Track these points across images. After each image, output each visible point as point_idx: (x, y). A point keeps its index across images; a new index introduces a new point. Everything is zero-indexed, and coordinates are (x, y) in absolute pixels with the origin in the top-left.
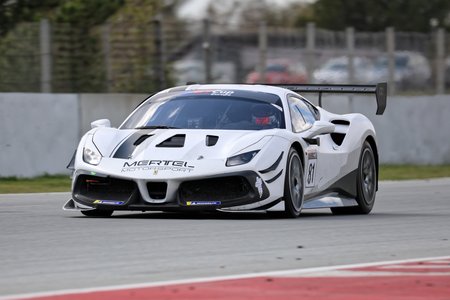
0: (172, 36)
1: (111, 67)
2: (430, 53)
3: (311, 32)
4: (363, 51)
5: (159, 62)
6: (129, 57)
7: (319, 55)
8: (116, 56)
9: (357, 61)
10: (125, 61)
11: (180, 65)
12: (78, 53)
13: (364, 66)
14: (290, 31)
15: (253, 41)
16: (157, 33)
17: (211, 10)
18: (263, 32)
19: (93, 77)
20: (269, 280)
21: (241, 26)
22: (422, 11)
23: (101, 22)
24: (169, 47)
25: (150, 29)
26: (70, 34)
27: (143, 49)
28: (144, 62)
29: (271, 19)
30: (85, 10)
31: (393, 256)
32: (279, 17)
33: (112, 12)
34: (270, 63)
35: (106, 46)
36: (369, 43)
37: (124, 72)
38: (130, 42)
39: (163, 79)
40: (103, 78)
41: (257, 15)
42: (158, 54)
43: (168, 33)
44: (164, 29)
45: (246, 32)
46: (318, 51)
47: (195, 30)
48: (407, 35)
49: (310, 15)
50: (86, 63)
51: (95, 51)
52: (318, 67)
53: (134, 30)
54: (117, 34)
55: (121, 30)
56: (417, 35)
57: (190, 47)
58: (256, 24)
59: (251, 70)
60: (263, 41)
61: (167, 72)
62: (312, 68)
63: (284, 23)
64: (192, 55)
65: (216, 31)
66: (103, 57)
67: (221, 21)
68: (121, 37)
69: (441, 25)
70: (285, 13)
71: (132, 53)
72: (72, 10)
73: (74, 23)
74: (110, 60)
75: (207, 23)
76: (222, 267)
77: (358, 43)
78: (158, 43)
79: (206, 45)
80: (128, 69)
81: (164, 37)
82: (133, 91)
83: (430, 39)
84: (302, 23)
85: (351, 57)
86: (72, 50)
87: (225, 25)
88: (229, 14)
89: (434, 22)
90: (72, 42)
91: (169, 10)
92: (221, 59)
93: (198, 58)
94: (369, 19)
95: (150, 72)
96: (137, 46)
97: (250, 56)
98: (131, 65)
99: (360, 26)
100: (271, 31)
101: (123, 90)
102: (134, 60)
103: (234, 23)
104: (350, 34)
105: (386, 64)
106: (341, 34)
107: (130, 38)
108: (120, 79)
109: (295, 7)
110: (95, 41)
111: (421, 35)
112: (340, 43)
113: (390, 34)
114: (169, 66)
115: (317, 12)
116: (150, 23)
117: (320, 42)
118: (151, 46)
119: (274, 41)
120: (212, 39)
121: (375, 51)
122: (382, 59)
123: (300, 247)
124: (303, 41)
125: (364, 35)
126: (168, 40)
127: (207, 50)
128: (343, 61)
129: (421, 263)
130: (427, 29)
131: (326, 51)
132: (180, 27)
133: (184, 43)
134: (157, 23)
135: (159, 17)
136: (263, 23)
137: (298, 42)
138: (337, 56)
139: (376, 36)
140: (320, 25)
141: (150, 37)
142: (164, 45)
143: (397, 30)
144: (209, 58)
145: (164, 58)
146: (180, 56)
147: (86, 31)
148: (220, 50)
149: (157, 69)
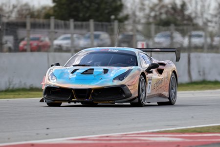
2: (111, 32)
3: (52, 21)
4: (78, 31)
7: (56, 33)
9: (75, 36)
13: (79, 38)
14: (41, 21)
15: (24, 25)
17: (1, 9)
18: (29, 21)
20: (32, 145)
21: (17, 18)
22: (107, 11)
29: (32, 14)
31: (94, 133)
32: (36, 14)
34: (32, 36)
36: (81, 27)
45: (20, 21)
46: (56, 30)
48: (100, 23)
49: (51, 12)
52: (56, 39)
56: (104, 23)
58: (25, 17)
59: (23, 39)
60: (28, 25)
62: (52, 40)
63: (38, 16)
65: (5, 20)
67: (7, 15)
69: (116, 19)
70: (39, 11)
76: (9, 139)
77: (76, 27)
83: (111, 25)
84: (48, 16)
85: (72, 34)
87: (9, 17)
88: (11, 12)
89: (113, 17)
92: (7, 34)
94: (81, 15)
97: (22, 33)
99: (77, 19)
100: (32, 20)
103: (14, 16)
104: (72, 23)
105: (89, 37)
106: (67, 22)
109: (44, 8)
111: (107, 23)
112: (67, 27)
113: (92, 23)
115: (55, 11)
117: (57, 26)
119: (34, 26)
120: (3, 24)
121: (84, 31)
122: (87, 35)
123: (48, 129)
124: (49, 26)
125: (79, 23)
128: (69, 35)
129: (107, 137)
130: (109, 20)
131: (60, 31)
136: (29, 16)
137: (46, 26)
138: (65, 33)
139: (84, 23)
140: (57, 17)
143: (95, 21)
148: (6, 30)
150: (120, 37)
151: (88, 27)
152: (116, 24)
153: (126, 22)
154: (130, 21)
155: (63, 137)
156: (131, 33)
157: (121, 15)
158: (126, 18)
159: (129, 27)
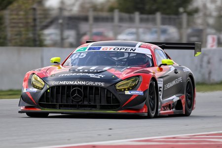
0: (42, 16)
1: (9, 33)
2: (179, 26)
3: (116, 14)
4: (144, 25)
5: (35, 30)
6: (20, 27)
7: (120, 27)
8: (13, 27)
9: (141, 30)
10: (17, 29)
11: (47, 32)
13: (144, 33)
14: (105, 14)
15: (86, 19)
16: (34, 14)
17: (62, 3)
18: (91, 15)
20: (94, 146)
21: (79, 11)
22: (174, 3)
23: (4, 8)
24: (41, 22)
25: (31, 12)
27: (27, 23)
29: (95, 8)
31: (160, 134)
32: (99, 7)
33: (10, 3)
34: (95, 30)
35: (7, 22)
36: (147, 20)
37: (17, 35)
38: (20, 19)
39: (37, 39)
40: (5, 38)
41: (88, 6)
42: (35, 26)
43: (40, 14)
44: (38, 12)
46: (121, 24)
47: (54, 13)
48: (167, 16)
49: (116, 5)
51: (1, 24)
52: (120, 33)
53: (22, 13)
55: (14, 12)
56: (173, 17)
57: (52, 22)
58: (87, 10)
59: (85, 34)
60: (91, 19)
61: (39, 35)
62: (116, 34)
63: (102, 10)
64: (53, 26)
65: (66, 14)
66: (5, 27)
67: (68, 8)
68: (15, 17)
69: (185, 12)
70: (102, 4)
71: (21, 25)
74: (9, 29)
75: (61, 9)
76: (69, 140)
77: (142, 20)
78: (35, 20)
79: (60, 21)
80: (19, 34)
81: (38, 17)
82: (21, 46)
83: (179, 18)
84: (111, 10)
85: (138, 28)
87: (71, 10)
88: (73, 5)
89: (181, 10)
91: (40, 2)
92: (69, 28)
93: (56, 28)
94: (147, 7)
95: (31, 35)
96: (24, 21)
97: (84, 27)
98: (20, 31)
99: (142, 11)
100: (96, 14)
101: (16, 45)
102: (22, 29)
103: (75, 10)
104: (137, 16)
105: (156, 32)
106: (132, 15)
107: (21, 17)
108: (15, 39)
111: (175, 17)
112: (131, 20)
113: (158, 16)
114: (41, 32)
115: (119, 4)
116: (30, 9)
117: (121, 20)
118: (30, 21)
119: (97, 19)
120: (64, 18)
121: (150, 25)
122: (154, 29)
123: (111, 129)
124: (112, 19)
125: (145, 16)
126: (40, 18)
127: (61, 24)
128: (134, 30)
129: (174, 138)
130: (177, 13)
131: (125, 25)
132: (46, 11)
133: (48, 20)
134: (34, 9)
135: (35, 6)
136: (91, 9)
137: (109, 20)
138: (130, 27)
139: (151, 16)
140: (121, 10)
141: (31, 17)
142: (38, 21)
143: (163, 13)
144: (62, 28)
145: (38, 28)
146: (46, 27)
148: (68, 24)
149: (34, 34)
150: (189, 31)
151: (154, 21)
152: (184, 17)
153: (196, 16)
154: (201, 14)
155: (126, 138)
156: (201, 27)
157: (191, 7)
158: (196, 11)
159: (199, 20)
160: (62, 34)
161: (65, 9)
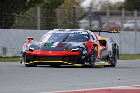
0: (79, 12)
1: (59, 22)
3: (123, 11)
5: (74, 20)
6: (66, 19)
7: (125, 19)
8: (61, 18)
9: (138, 21)
10: (64, 20)
11: (82, 21)
12: (49, 17)
14: (116, 11)
15: (105, 14)
16: (74, 11)
17: (91, 4)
18: (108, 11)
19: (54, 25)
20: (109, 90)
21: (101, 9)
23: (57, 7)
26: (47, 11)
27: (70, 16)
28: (70, 21)
29: (110, 7)
30: (51, 4)
32: (113, 7)
33: (60, 4)
34: (110, 21)
35: (58, 15)
37: (63, 23)
38: (66, 14)
39: (76, 26)
40: (57, 25)
41: (106, 6)
42: (74, 18)
44: (77, 10)
45: (102, 11)
46: (126, 17)
47: (87, 10)
49: (123, 6)
50: (52, 21)
51: (54, 17)
52: (125, 23)
53: (67, 10)
54: (61, 11)
55: (63, 10)
57: (85, 16)
58: (106, 9)
60: (108, 14)
61: (77, 24)
62: (122, 23)
63: (115, 8)
64: (85, 18)
65: (93, 11)
66: (57, 19)
67: (95, 8)
68: (62, 12)
70: (115, 5)
71: (66, 17)
72: (47, 4)
73: (48, 8)
74: (59, 20)
75: (90, 8)
76: (95, 86)
77: (138, 15)
78: (74, 14)
79: (90, 15)
81: (76, 12)
84: (120, 8)
85: (136, 20)
86: (47, 16)
87: (96, 9)
88: (98, 5)
90: (47, 14)
91: (78, 4)
92: (94, 20)
93: (87, 19)
95: (72, 24)
96: (68, 15)
97: (104, 19)
98: (66, 21)
99: (139, 10)
100: (111, 11)
102: (67, 20)
103: (99, 8)
104: (136, 12)
106: (133, 12)
107: (66, 12)
109: (118, 3)
110: (54, 13)
112: (132, 15)
114: (78, 22)
115: (125, 5)
116: (72, 8)
117: (126, 15)
118: (72, 15)
119: (112, 14)
120: (92, 13)
123: (119, 80)
124: (121, 14)
127: (90, 17)
128: (133, 21)
131: (128, 18)
132: (82, 9)
133: (83, 15)
134: (74, 8)
135: (75, 6)
136: (108, 8)
138: (132, 19)
140: (126, 9)
141: (72, 12)
142: (76, 15)
144: (91, 19)
145: (77, 19)
146: (81, 18)
147: (52, 10)
148: (94, 17)
149: (74, 23)
155: (129, 85)
160: (90, 23)
161: (92, 8)
